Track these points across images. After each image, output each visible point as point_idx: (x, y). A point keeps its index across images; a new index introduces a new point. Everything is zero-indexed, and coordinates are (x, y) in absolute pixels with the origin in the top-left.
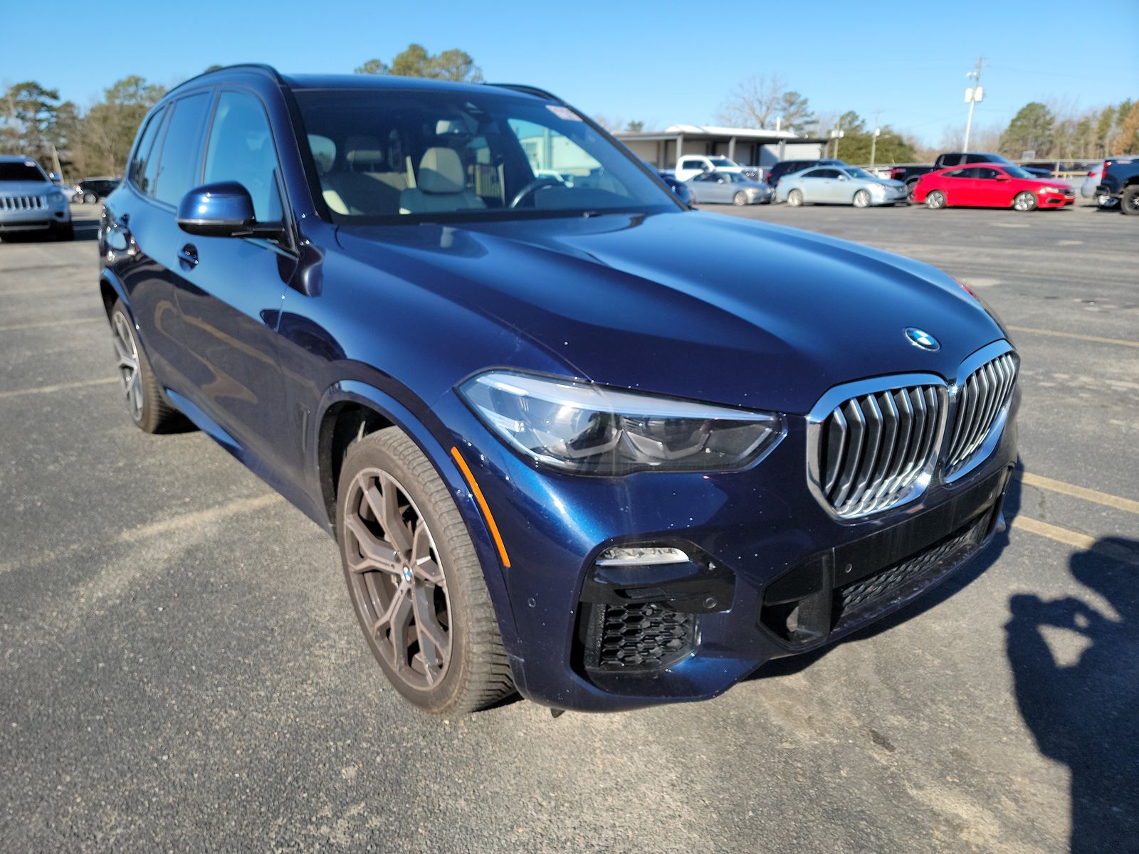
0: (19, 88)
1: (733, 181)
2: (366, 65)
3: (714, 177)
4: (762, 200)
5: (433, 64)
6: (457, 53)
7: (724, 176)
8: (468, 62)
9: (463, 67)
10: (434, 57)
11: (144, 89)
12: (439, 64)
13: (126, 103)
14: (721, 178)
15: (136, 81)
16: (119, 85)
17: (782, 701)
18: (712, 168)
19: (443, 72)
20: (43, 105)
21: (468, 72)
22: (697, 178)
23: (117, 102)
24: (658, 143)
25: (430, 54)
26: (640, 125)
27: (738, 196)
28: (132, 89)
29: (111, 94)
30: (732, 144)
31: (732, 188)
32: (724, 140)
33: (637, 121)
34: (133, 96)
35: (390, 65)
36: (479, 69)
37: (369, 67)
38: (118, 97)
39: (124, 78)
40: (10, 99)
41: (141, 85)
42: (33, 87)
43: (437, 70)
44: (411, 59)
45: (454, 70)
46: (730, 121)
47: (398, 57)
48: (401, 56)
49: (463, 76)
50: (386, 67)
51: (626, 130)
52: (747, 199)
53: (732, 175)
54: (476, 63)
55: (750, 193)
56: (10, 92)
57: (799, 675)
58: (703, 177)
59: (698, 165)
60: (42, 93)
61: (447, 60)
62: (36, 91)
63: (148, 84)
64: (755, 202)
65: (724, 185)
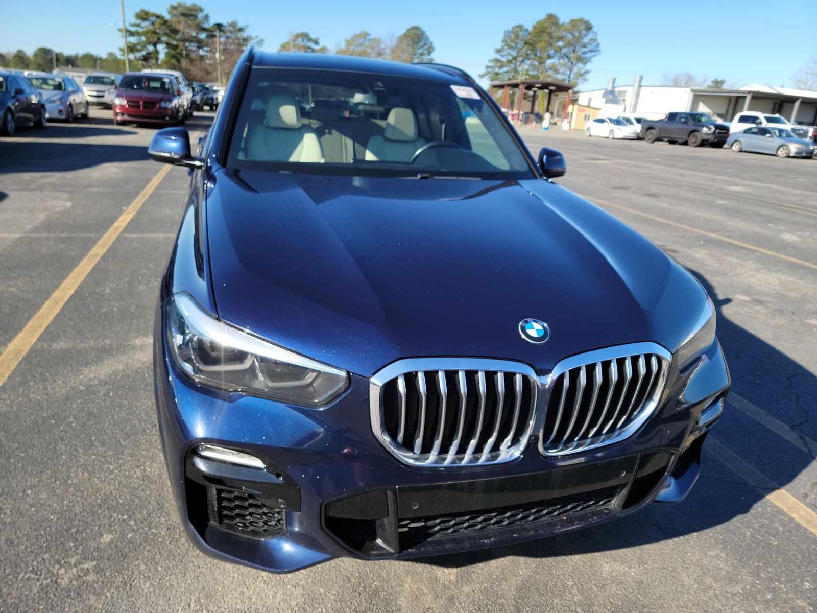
0: (298, 36)
1: (780, 136)
2: (513, 28)
3: (764, 132)
4: (804, 154)
5: (561, 29)
6: (581, 21)
7: (772, 131)
8: (589, 28)
9: (584, 32)
10: (563, 24)
11: (369, 40)
12: (566, 29)
13: (357, 49)
14: (769, 133)
15: (365, 35)
16: (355, 37)
17: (421, 587)
18: (765, 124)
19: (568, 34)
20: (309, 48)
21: (586, 35)
22: (747, 131)
23: (352, 48)
24: (730, 98)
25: (561, 22)
26: (722, 82)
27: (781, 149)
28: (362, 40)
29: (349, 43)
30: (797, 104)
31: (778, 141)
32: (791, 100)
33: (719, 79)
34: (361, 45)
35: (530, 29)
36: (596, 34)
37: (514, 30)
38: (352, 45)
39: (358, 32)
40: (291, 43)
41: (368, 38)
42: (305, 36)
43: (564, 33)
44: (545, 25)
45: (576, 34)
46: (806, 84)
47: (537, 23)
48: (539, 23)
49: (582, 38)
50: (527, 30)
51: (709, 86)
52: (789, 152)
53: (781, 131)
54: (594, 29)
55: (793, 148)
56: (292, 38)
57: (454, 571)
58: (755, 130)
59: (753, 119)
60: (310, 40)
61: (572, 26)
62: (307, 39)
63: (372, 37)
64: (797, 155)
65: (771, 139)
